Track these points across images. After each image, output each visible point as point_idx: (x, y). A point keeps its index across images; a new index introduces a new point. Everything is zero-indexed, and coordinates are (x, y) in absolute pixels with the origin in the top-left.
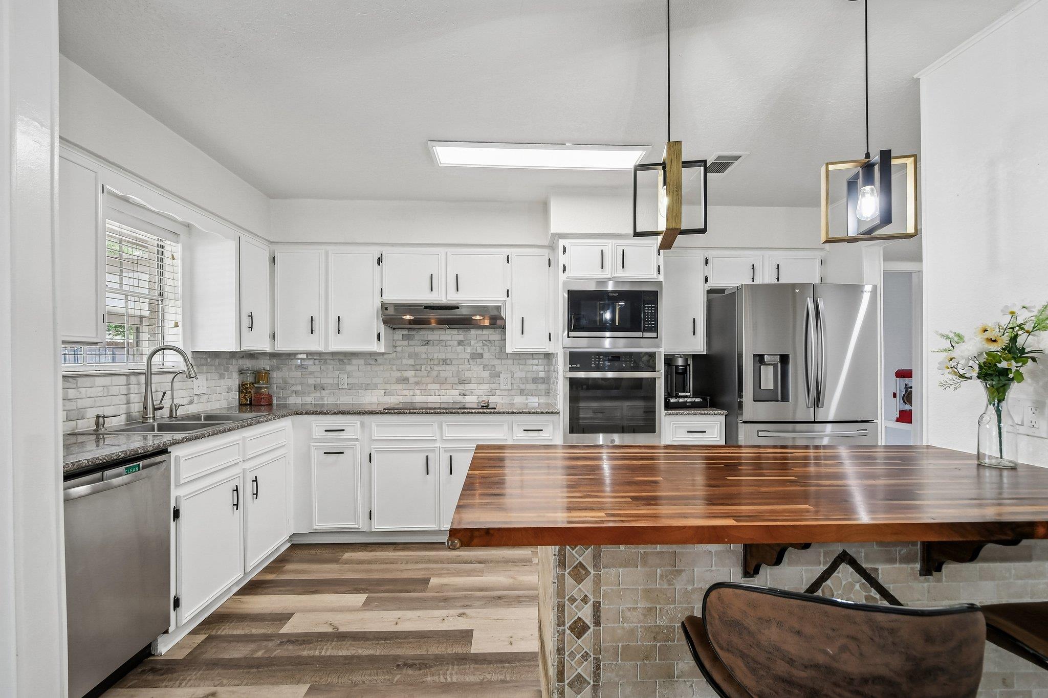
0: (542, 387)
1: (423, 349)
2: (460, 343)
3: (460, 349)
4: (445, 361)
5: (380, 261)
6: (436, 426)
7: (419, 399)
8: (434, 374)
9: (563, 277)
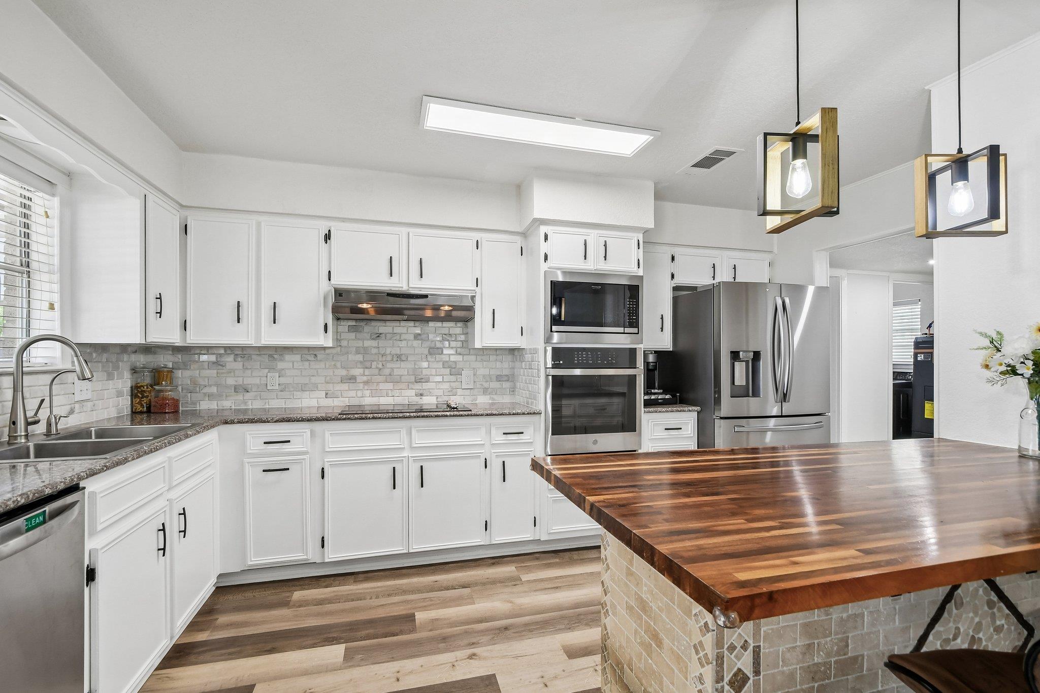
0: (507, 385)
1: (374, 343)
2: (417, 337)
3: (416, 343)
4: (399, 358)
5: (327, 237)
6: (404, 432)
7: (369, 400)
8: (387, 371)
9: (544, 267)
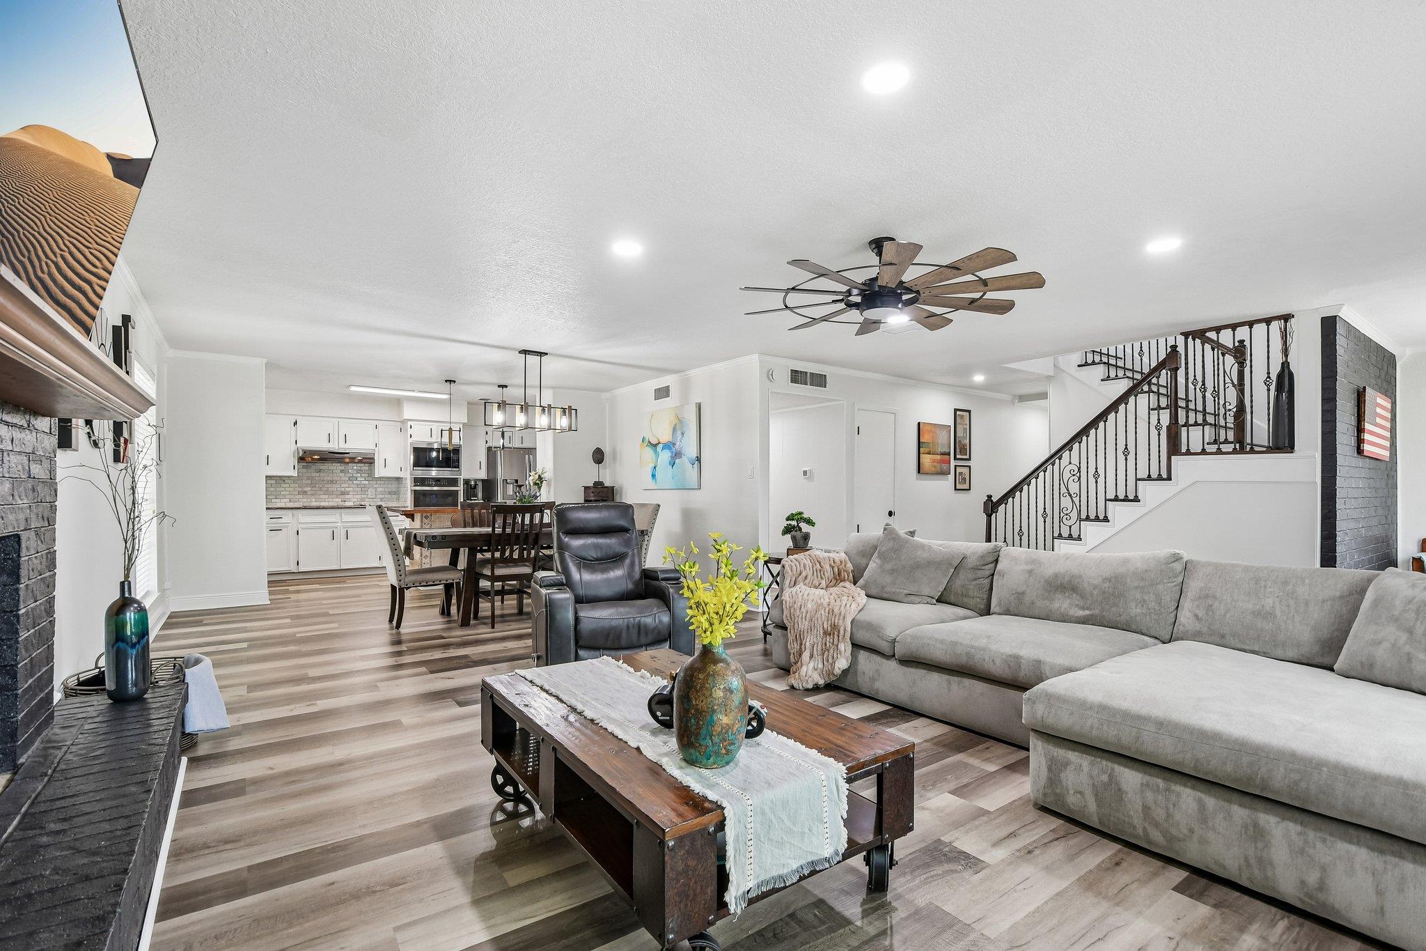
0: (394, 496)
1: (318, 474)
2: (342, 471)
3: (342, 475)
4: (332, 482)
5: (295, 423)
6: (338, 516)
7: (315, 501)
8: (325, 489)
9: (410, 440)
